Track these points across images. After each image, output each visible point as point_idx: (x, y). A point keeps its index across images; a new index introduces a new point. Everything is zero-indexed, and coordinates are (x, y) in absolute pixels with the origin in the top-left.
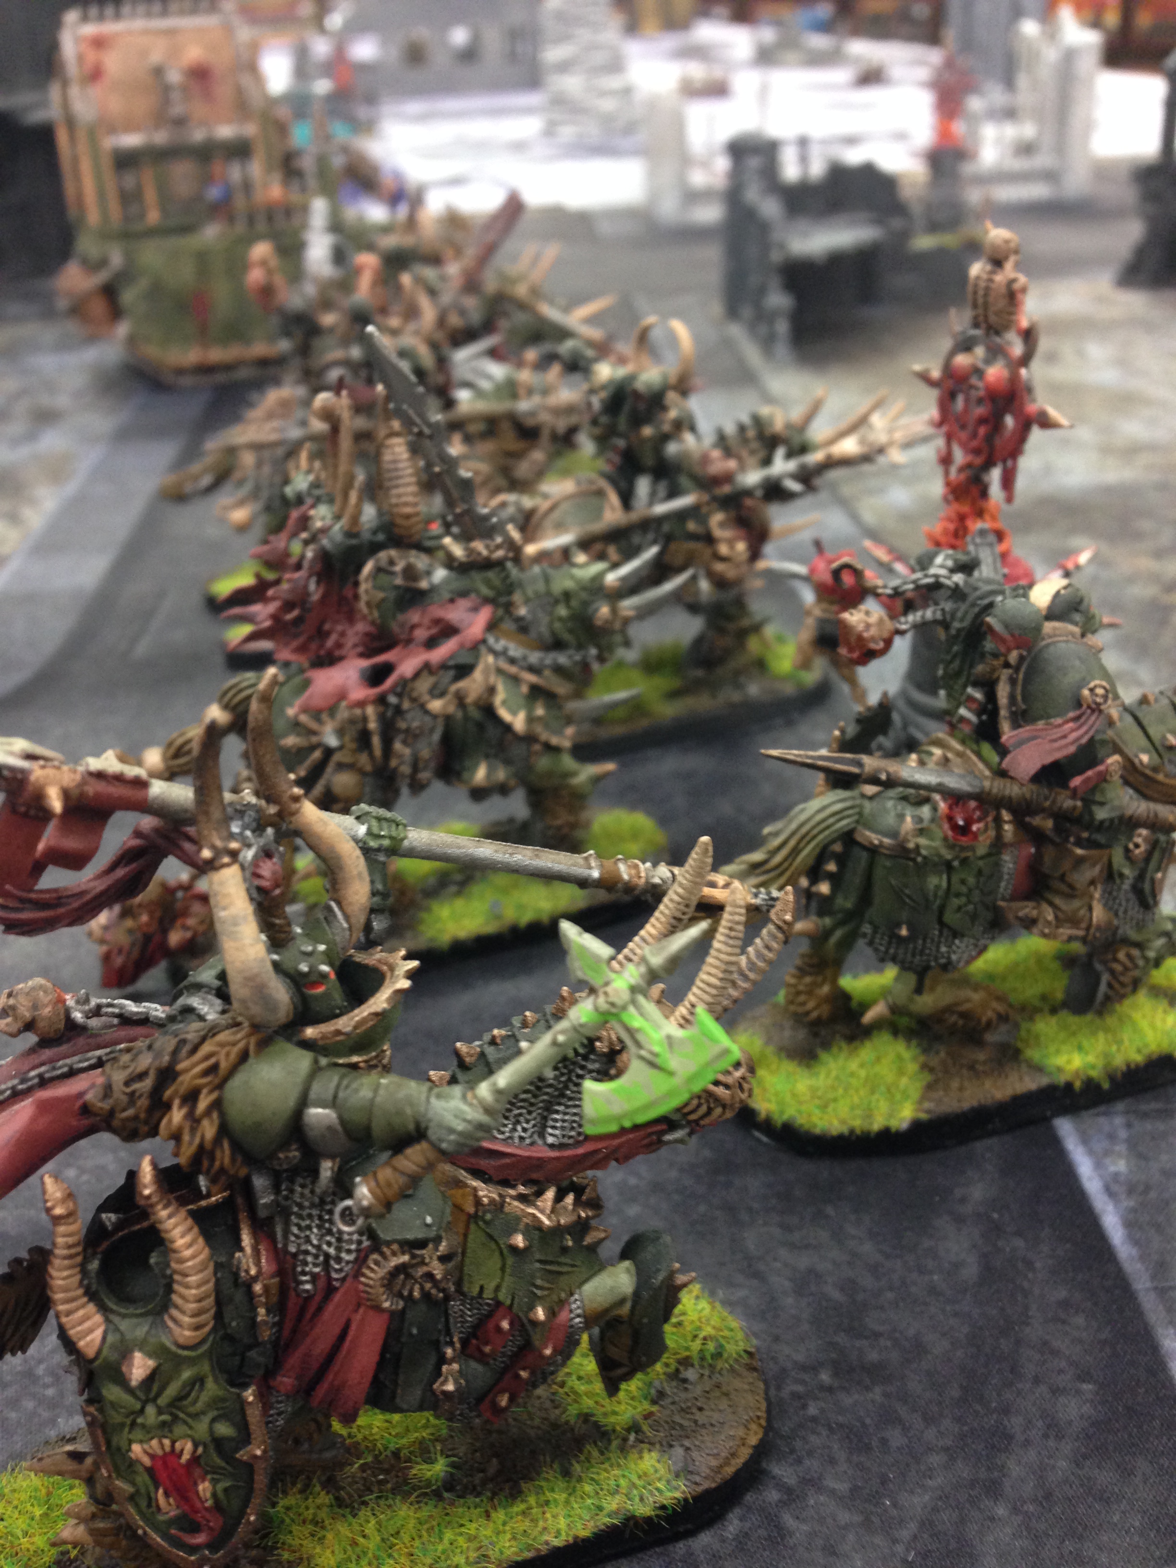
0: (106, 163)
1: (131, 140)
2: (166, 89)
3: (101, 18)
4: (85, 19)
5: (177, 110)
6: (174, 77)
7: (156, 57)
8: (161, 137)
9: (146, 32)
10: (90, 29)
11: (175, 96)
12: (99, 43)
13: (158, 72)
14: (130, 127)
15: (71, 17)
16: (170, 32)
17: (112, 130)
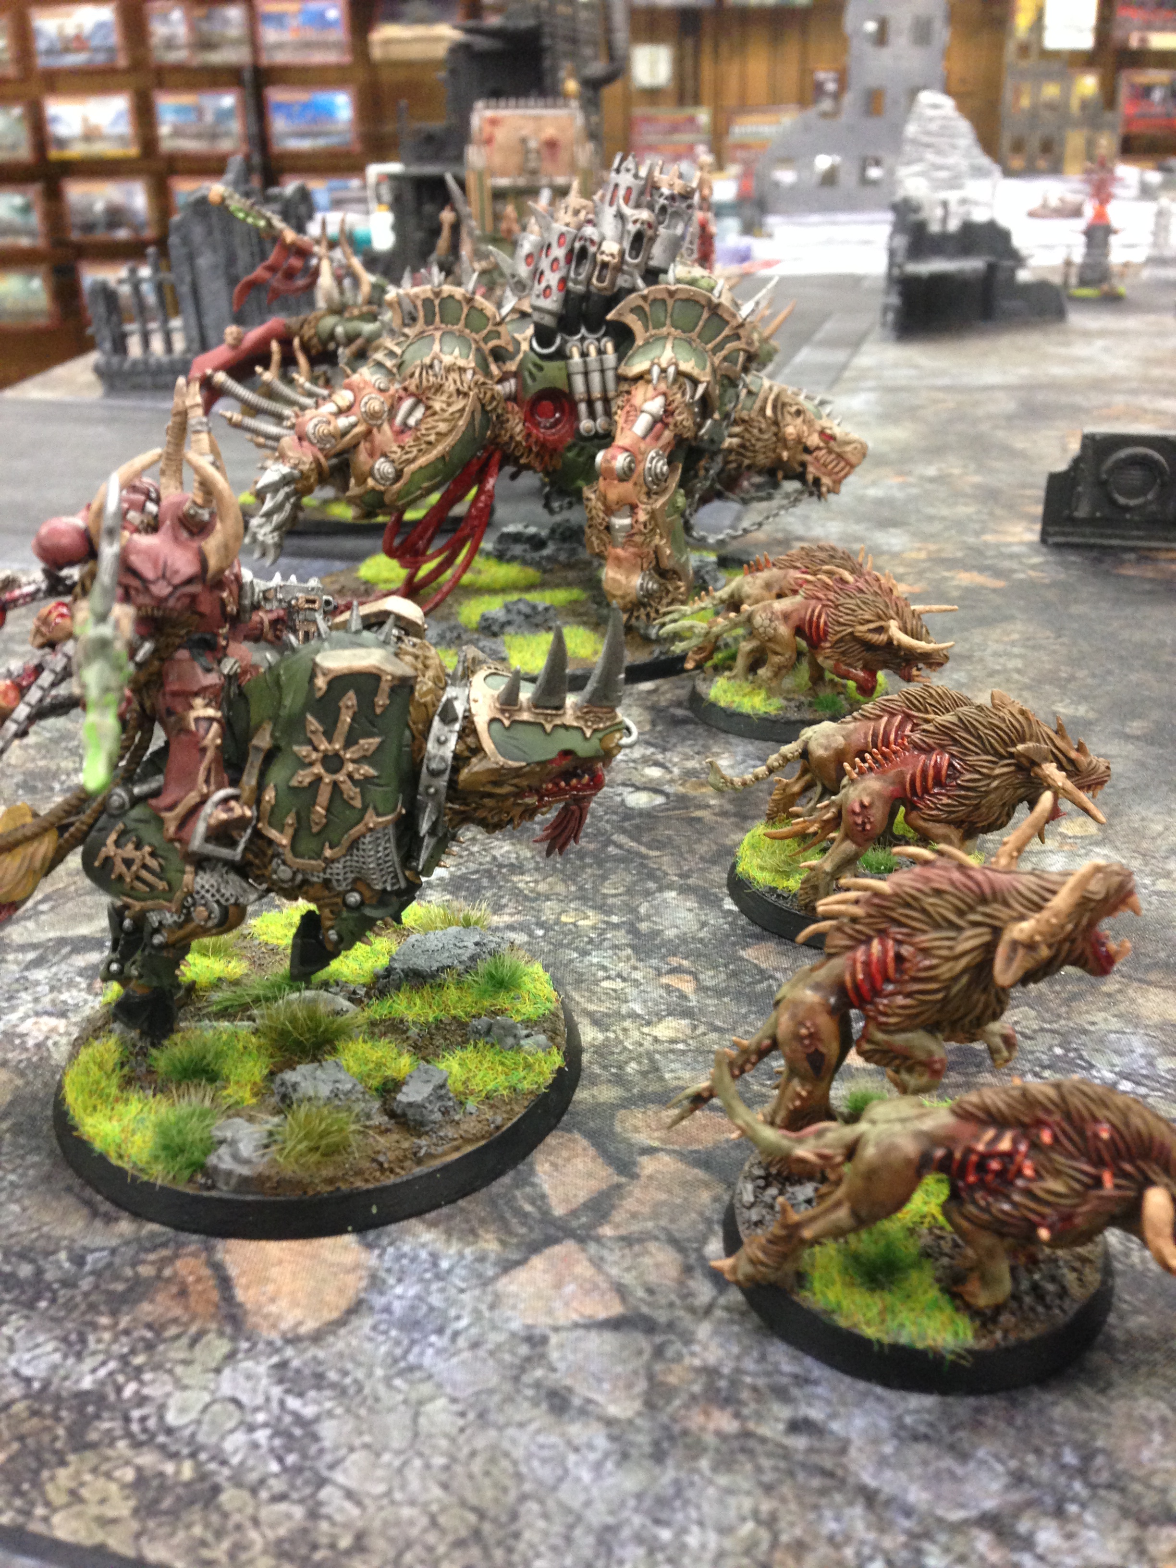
0: (487, 195)
1: (503, 182)
2: (527, 152)
3: (497, 107)
4: (487, 107)
5: (532, 165)
6: (533, 144)
7: (524, 132)
8: (521, 182)
9: (523, 117)
10: (489, 113)
11: (533, 156)
12: (494, 122)
13: (524, 141)
14: (503, 174)
15: (479, 105)
16: (537, 119)
17: (493, 174)
